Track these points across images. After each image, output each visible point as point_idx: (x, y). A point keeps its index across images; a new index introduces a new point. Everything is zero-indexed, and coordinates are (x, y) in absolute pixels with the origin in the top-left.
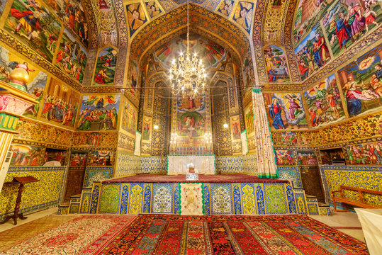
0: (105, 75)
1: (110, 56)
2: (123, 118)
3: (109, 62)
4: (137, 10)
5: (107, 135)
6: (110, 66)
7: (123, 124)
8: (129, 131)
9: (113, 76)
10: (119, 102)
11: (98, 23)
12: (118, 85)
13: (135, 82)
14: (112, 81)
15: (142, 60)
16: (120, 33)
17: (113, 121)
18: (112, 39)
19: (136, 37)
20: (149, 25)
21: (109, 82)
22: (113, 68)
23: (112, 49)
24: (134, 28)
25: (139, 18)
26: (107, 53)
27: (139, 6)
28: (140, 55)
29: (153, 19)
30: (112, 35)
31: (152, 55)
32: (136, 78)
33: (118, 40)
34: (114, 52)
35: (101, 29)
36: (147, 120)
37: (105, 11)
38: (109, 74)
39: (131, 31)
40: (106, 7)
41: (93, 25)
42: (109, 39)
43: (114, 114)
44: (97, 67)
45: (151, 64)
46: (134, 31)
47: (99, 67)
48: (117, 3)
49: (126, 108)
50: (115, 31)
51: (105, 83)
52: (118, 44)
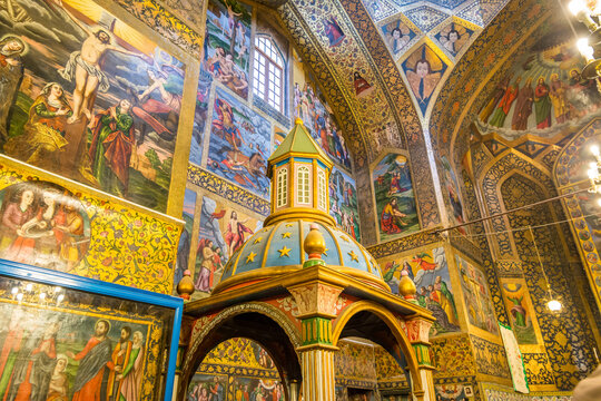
0: (398, 213)
1: (394, 172)
2: (466, 298)
3: (398, 184)
4: (423, 60)
5: (442, 345)
6: (401, 190)
7: (470, 311)
8: (484, 328)
9: (414, 210)
10: (444, 263)
11: (358, 121)
12: (432, 226)
13: (459, 204)
14: (416, 221)
15: (456, 147)
16: (403, 120)
17: (447, 309)
18: (389, 136)
19: (434, 109)
20: (453, 73)
21: (410, 224)
22: (408, 194)
23: (395, 156)
24: (426, 95)
25: (430, 72)
26: (388, 166)
27: (424, 50)
28: (449, 140)
29: (460, 56)
30: (387, 130)
31: (472, 125)
32: (459, 196)
33: (401, 134)
34: (401, 161)
35: (366, 126)
36: (512, 287)
37: (366, 94)
38: (405, 208)
39: (421, 105)
40: (367, 86)
41: (350, 128)
42: (384, 141)
43: (443, 294)
44: (377, 201)
45: (475, 146)
46: (427, 100)
47: (382, 201)
48: (385, 70)
49: (463, 273)
50: (391, 119)
51: (402, 228)
52: (403, 141)
